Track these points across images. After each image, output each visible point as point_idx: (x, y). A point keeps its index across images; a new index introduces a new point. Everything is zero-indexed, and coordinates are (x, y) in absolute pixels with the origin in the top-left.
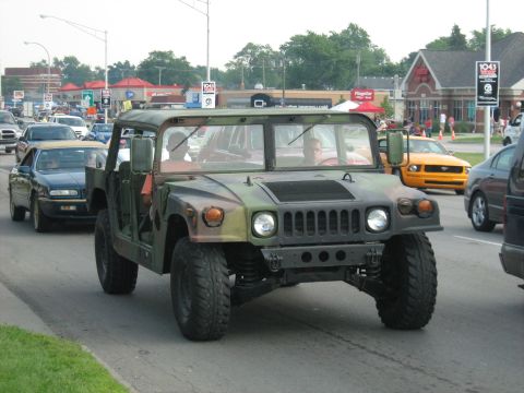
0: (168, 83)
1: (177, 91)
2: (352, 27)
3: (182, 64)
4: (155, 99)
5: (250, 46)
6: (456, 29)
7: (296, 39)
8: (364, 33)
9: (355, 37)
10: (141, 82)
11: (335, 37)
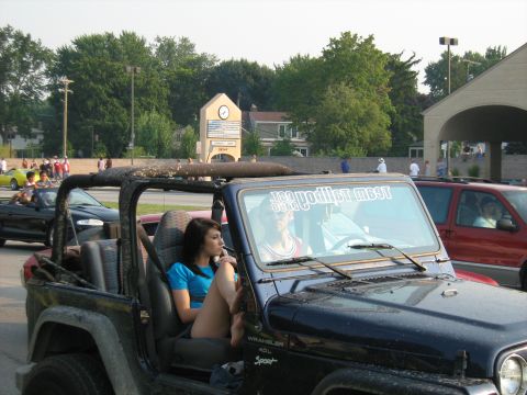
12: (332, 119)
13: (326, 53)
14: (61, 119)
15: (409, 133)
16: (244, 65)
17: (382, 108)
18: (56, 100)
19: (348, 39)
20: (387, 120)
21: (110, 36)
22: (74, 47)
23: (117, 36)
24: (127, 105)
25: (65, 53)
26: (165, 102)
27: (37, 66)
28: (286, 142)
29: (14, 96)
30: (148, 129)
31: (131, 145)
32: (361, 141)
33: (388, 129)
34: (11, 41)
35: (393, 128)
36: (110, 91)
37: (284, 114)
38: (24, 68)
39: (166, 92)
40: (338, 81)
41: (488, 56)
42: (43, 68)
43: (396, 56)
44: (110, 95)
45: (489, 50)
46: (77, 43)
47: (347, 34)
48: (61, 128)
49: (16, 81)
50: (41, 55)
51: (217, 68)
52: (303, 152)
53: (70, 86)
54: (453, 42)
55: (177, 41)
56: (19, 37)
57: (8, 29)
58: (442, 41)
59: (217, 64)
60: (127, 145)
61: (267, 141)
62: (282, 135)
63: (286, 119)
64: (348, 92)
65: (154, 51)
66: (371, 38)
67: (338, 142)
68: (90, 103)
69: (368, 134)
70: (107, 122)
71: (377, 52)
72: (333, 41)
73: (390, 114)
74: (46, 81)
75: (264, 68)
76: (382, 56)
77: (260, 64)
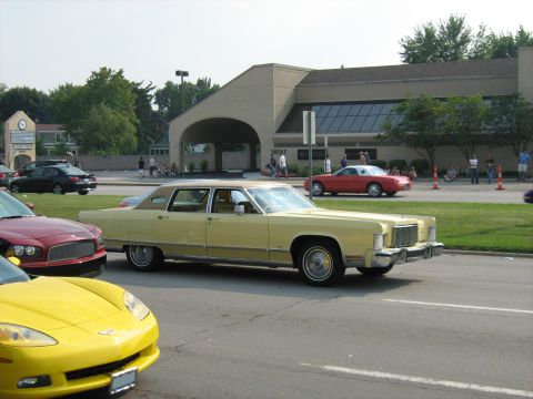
12: (96, 128)
13: (89, 82)
15: (149, 138)
16: (26, 90)
17: (130, 120)
19: (104, 73)
20: (134, 129)
28: (62, 146)
32: (117, 144)
33: (136, 135)
35: (137, 135)
37: (60, 126)
40: (98, 102)
41: (198, 84)
43: (139, 84)
45: (199, 81)
47: (105, 69)
51: (7, 93)
52: (74, 152)
54: (185, 74)
58: (178, 73)
59: (6, 90)
61: (50, 146)
62: (58, 140)
63: (61, 129)
64: (107, 109)
66: (121, 71)
67: (101, 145)
69: (122, 140)
71: (126, 82)
72: (94, 73)
73: (136, 125)
75: (41, 93)
76: (129, 85)
77: (38, 90)
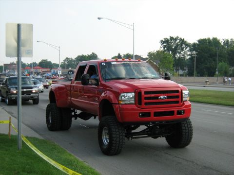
0: (46, 68)
1: (49, 70)
2: (93, 53)
3: (50, 63)
4: (43, 72)
5: (67, 58)
6: (119, 54)
7: (79, 56)
8: (96, 55)
9: (94, 56)
10: (39, 67)
11: (89, 56)
14: (194, 64)
18: (192, 59)
21: (209, 38)
22: (197, 42)
23: (211, 38)
24: (215, 60)
25: (194, 44)
26: (227, 59)
27: (186, 49)
29: (180, 58)
30: (221, 67)
31: (217, 72)
34: (178, 41)
36: (209, 56)
38: (182, 49)
39: (227, 56)
42: (188, 49)
44: (209, 57)
46: (199, 41)
48: (194, 67)
49: (180, 53)
50: (187, 45)
53: (197, 54)
55: (230, 40)
56: (181, 39)
57: (178, 37)
60: (215, 72)
65: (222, 43)
68: (202, 60)
70: (208, 65)
74: (189, 53)
